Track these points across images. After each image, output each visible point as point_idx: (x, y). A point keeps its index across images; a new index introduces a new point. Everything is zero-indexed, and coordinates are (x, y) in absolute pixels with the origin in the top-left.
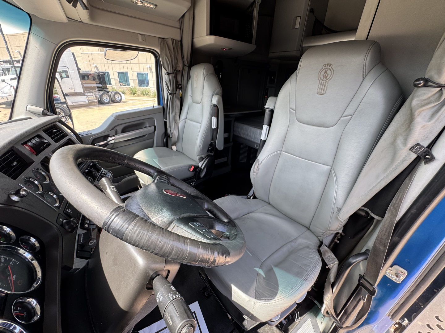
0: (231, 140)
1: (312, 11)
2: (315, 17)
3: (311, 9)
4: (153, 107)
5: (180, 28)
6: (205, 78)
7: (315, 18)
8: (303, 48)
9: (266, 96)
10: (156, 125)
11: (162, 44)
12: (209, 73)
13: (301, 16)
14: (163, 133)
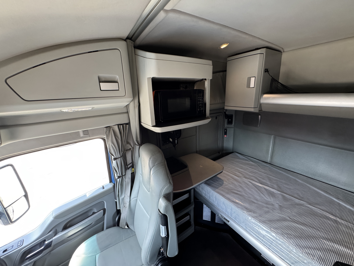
0: (192, 200)
1: (266, 71)
2: (271, 76)
3: (266, 69)
4: (103, 188)
5: (128, 112)
6: (151, 170)
7: (271, 78)
8: (261, 104)
9: (225, 135)
10: (105, 207)
11: (108, 132)
12: (156, 164)
13: (255, 77)
14: (115, 213)
